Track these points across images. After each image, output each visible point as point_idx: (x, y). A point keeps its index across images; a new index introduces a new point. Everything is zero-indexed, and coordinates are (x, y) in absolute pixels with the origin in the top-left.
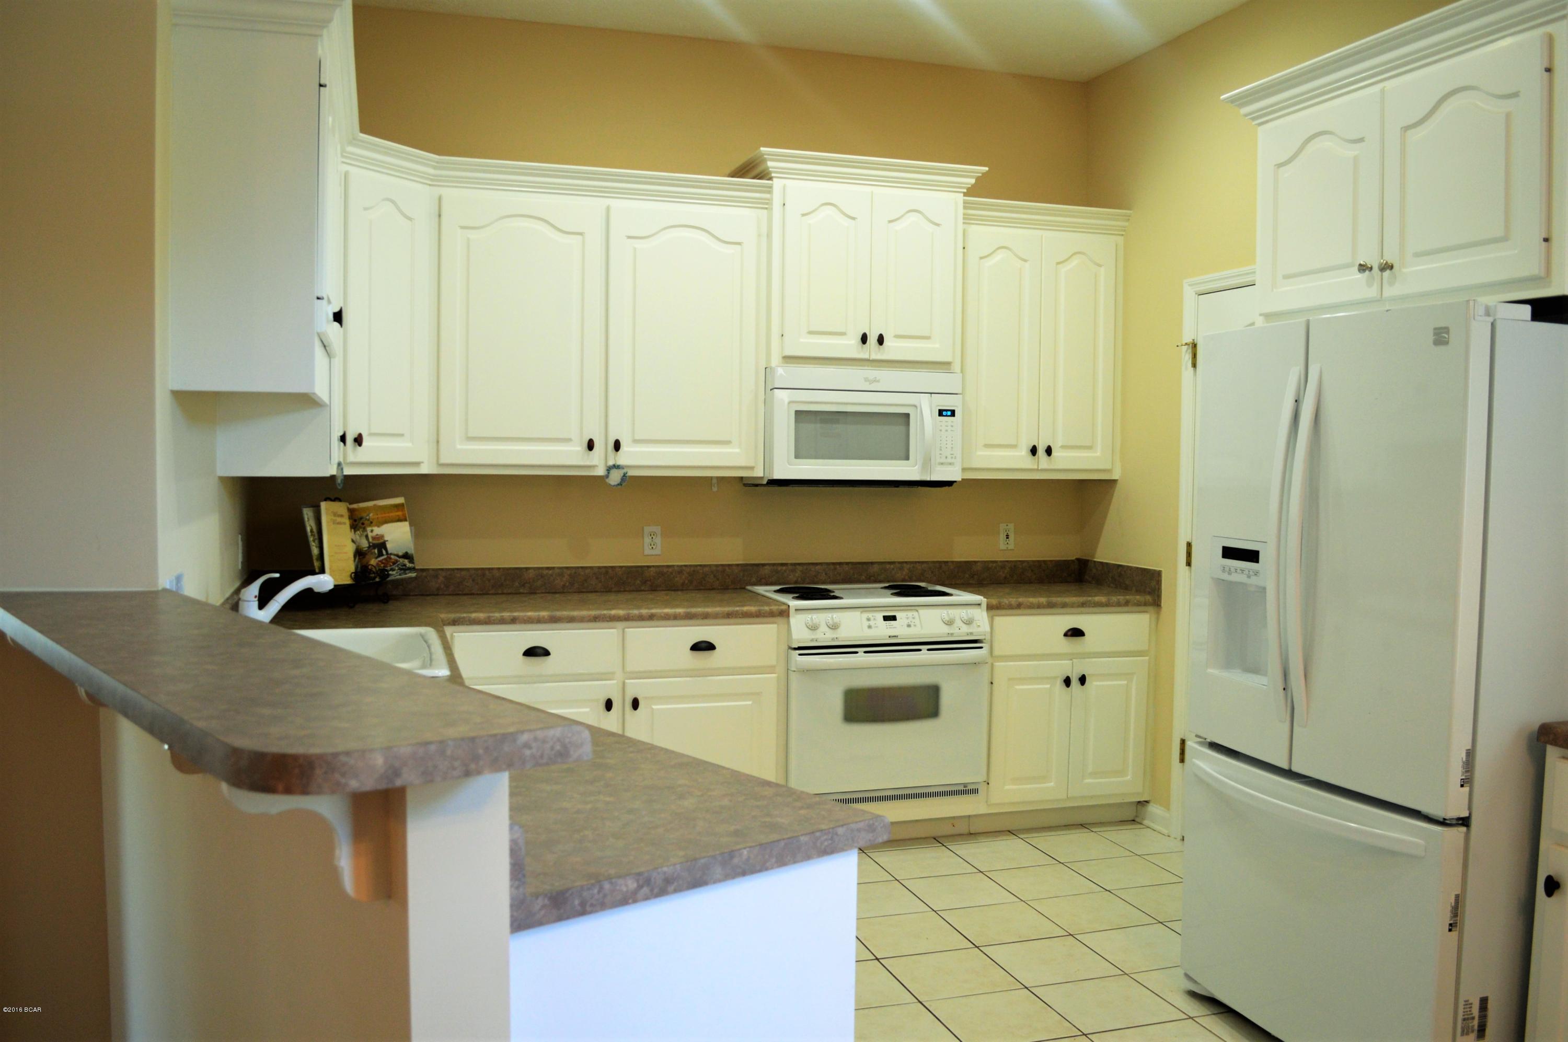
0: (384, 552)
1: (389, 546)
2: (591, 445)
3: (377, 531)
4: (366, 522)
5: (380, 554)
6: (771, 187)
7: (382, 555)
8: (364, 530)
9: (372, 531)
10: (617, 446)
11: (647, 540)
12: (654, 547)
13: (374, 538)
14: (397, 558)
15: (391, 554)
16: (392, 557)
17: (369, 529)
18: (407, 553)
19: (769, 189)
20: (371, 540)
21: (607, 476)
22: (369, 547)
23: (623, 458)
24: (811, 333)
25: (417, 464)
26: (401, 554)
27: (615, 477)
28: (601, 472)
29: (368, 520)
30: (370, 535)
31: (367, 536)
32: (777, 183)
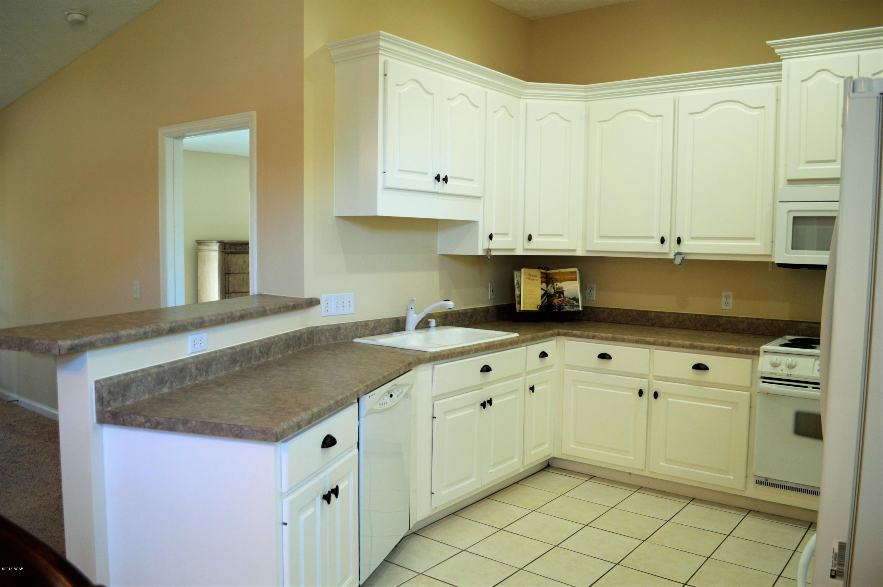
0: (562, 296)
1: (565, 293)
2: (663, 241)
3: (559, 285)
4: (555, 280)
5: (560, 297)
6: (781, 66)
7: (561, 297)
8: (553, 284)
9: (557, 285)
10: (679, 241)
11: (724, 300)
12: (728, 305)
13: (557, 289)
14: (569, 300)
15: (566, 297)
16: (566, 299)
17: (555, 284)
18: (575, 297)
19: (780, 68)
20: (555, 289)
21: (674, 259)
22: (554, 293)
23: (685, 248)
24: (808, 162)
25: (575, 250)
26: (571, 298)
27: (678, 261)
28: (671, 256)
29: (556, 279)
30: (555, 286)
31: (554, 287)
32: (785, 63)
